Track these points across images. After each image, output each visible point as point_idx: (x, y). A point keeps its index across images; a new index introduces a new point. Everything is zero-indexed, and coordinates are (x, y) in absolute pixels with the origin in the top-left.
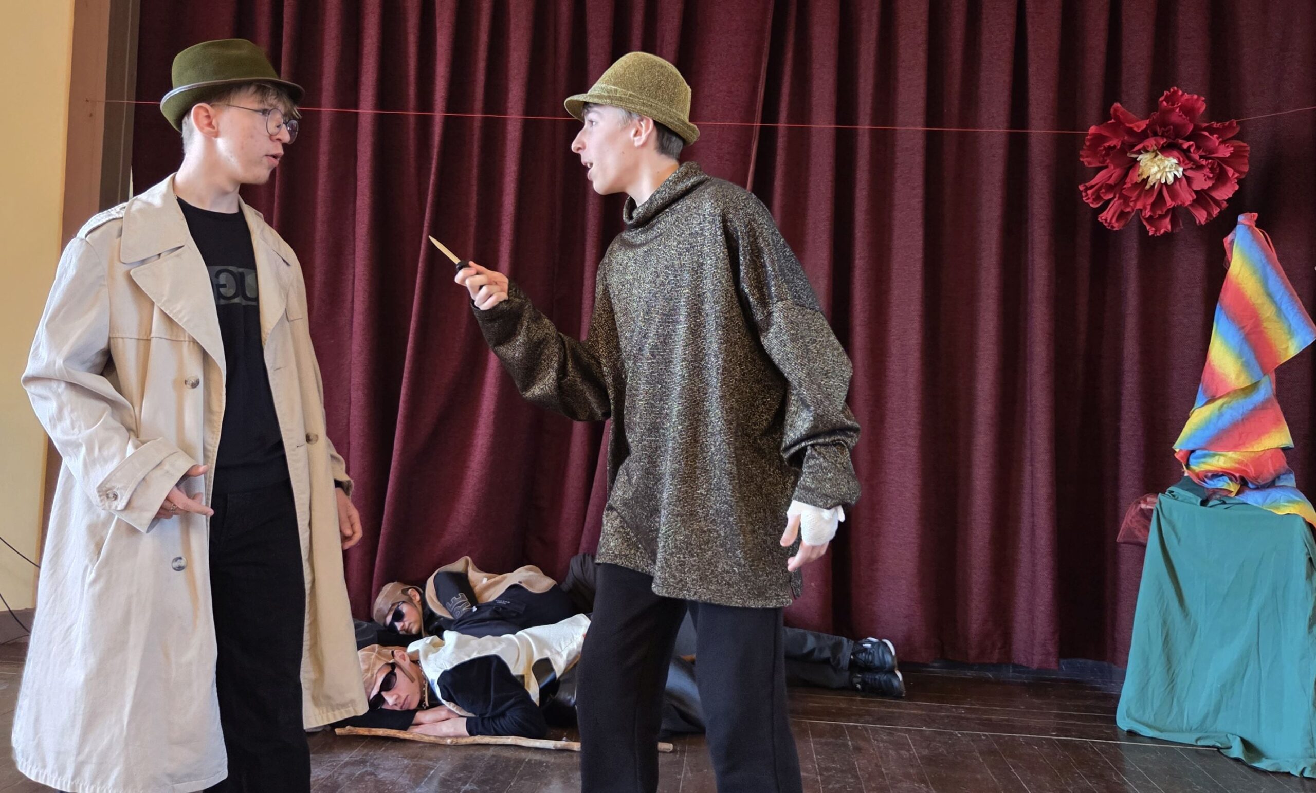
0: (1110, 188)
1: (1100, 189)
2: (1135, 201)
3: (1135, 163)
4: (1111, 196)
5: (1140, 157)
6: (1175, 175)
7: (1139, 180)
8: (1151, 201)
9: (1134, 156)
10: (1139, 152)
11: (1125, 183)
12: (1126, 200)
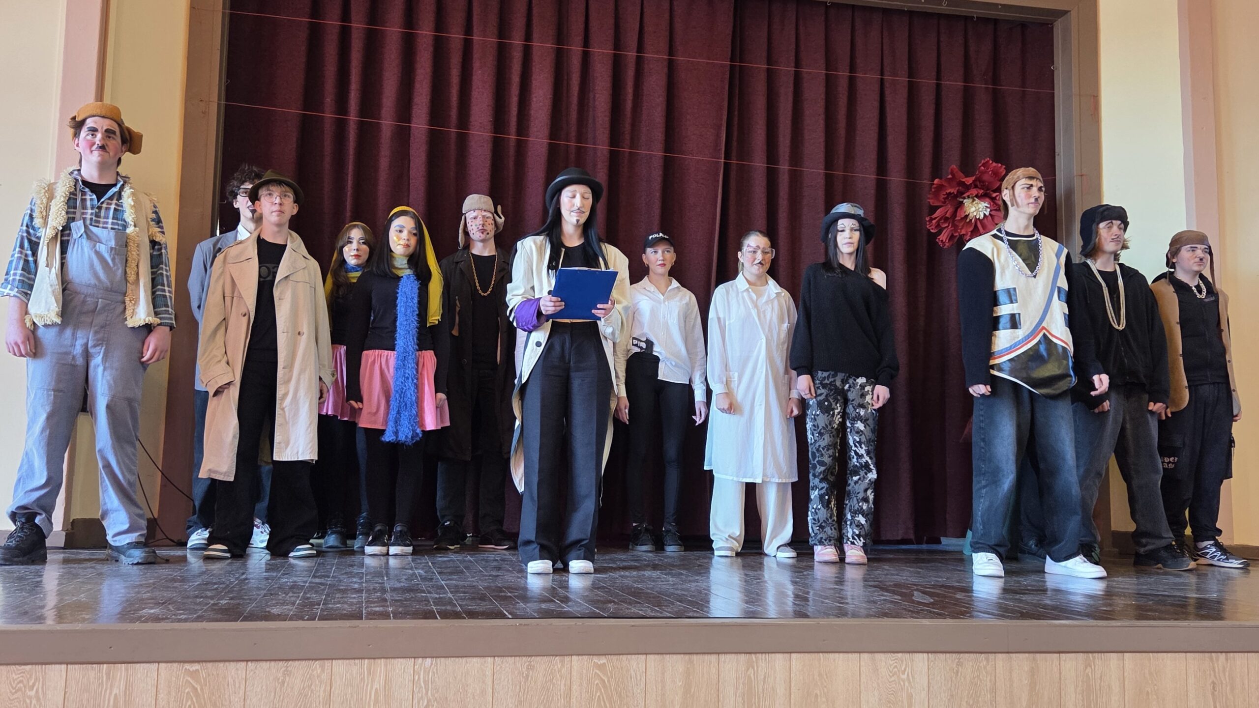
0: (946, 219)
1: (940, 219)
2: (961, 229)
3: (961, 204)
4: (947, 225)
5: (965, 201)
6: (985, 214)
7: (963, 216)
8: (971, 229)
9: (961, 200)
10: (964, 198)
11: (956, 217)
12: (955, 227)
